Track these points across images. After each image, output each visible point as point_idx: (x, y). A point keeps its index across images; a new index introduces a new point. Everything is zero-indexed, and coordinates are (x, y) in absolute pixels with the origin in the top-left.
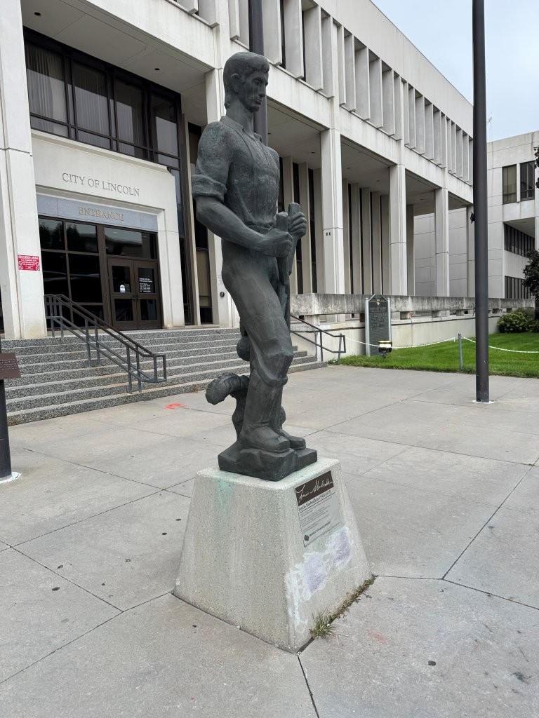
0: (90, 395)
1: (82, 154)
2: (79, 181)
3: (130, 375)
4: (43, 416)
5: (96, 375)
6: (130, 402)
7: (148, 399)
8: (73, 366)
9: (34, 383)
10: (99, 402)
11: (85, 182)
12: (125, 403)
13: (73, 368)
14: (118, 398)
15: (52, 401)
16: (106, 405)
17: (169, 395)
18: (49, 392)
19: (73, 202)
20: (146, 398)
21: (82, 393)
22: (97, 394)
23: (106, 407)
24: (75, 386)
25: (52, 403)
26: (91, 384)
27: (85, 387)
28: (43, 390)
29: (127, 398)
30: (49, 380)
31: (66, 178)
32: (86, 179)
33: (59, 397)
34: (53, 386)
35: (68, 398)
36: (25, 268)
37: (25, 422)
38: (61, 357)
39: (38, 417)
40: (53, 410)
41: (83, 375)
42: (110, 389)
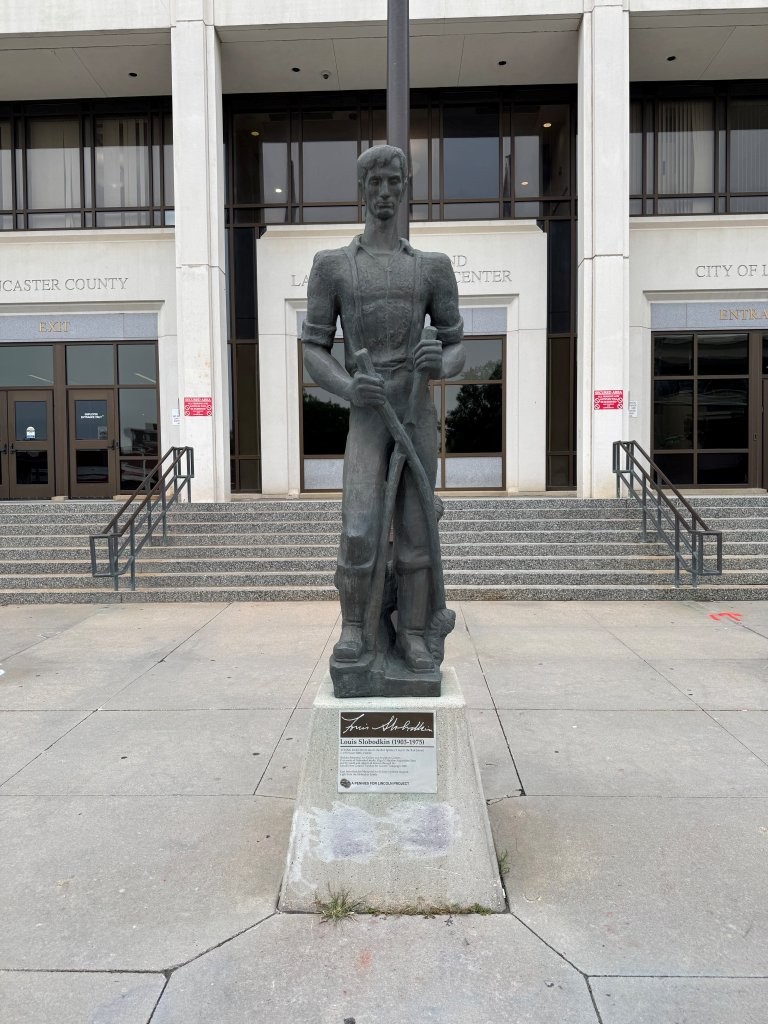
0: (616, 579)
1: (730, 231)
2: (721, 271)
3: (677, 560)
4: (537, 596)
5: (646, 554)
6: (672, 599)
7: (706, 600)
8: (620, 538)
9: (555, 554)
10: (619, 591)
11: (733, 272)
12: (663, 598)
13: (619, 541)
14: (651, 590)
15: (560, 580)
16: (630, 596)
17: (748, 599)
18: (566, 568)
19: (711, 304)
20: (704, 598)
21: (603, 575)
22: (628, 580)
23: (630, 599)
24: (603, 565)
25: (560, 583)
26: (628, 565)
27: (618, 568)
28: (557, 564)
29: (666, 592)
30: (576, 553)
31: (701, 272)
32: (735, 268)
33: (569, 576)
34: (571, 561)
35: (583, 580)
36: (602, 406)
37: (512, 598)
38: (612, 525)
39: (530, 596)
40: (551, 591)
41: (625, 551)
42: (650, 576)
